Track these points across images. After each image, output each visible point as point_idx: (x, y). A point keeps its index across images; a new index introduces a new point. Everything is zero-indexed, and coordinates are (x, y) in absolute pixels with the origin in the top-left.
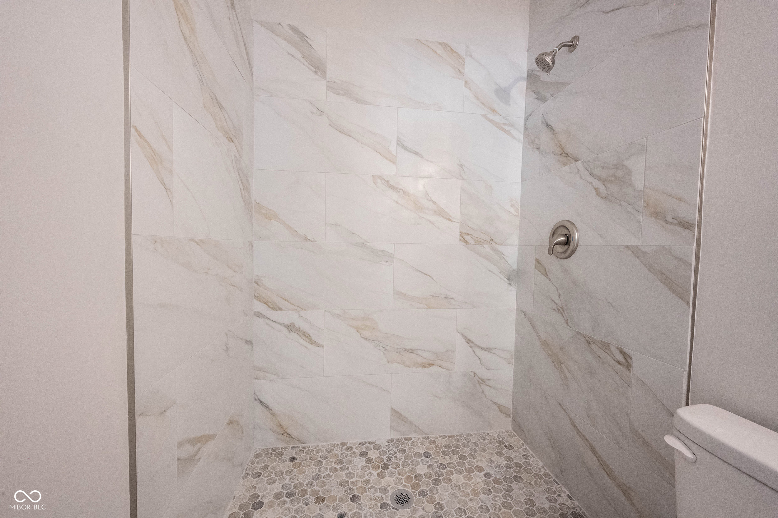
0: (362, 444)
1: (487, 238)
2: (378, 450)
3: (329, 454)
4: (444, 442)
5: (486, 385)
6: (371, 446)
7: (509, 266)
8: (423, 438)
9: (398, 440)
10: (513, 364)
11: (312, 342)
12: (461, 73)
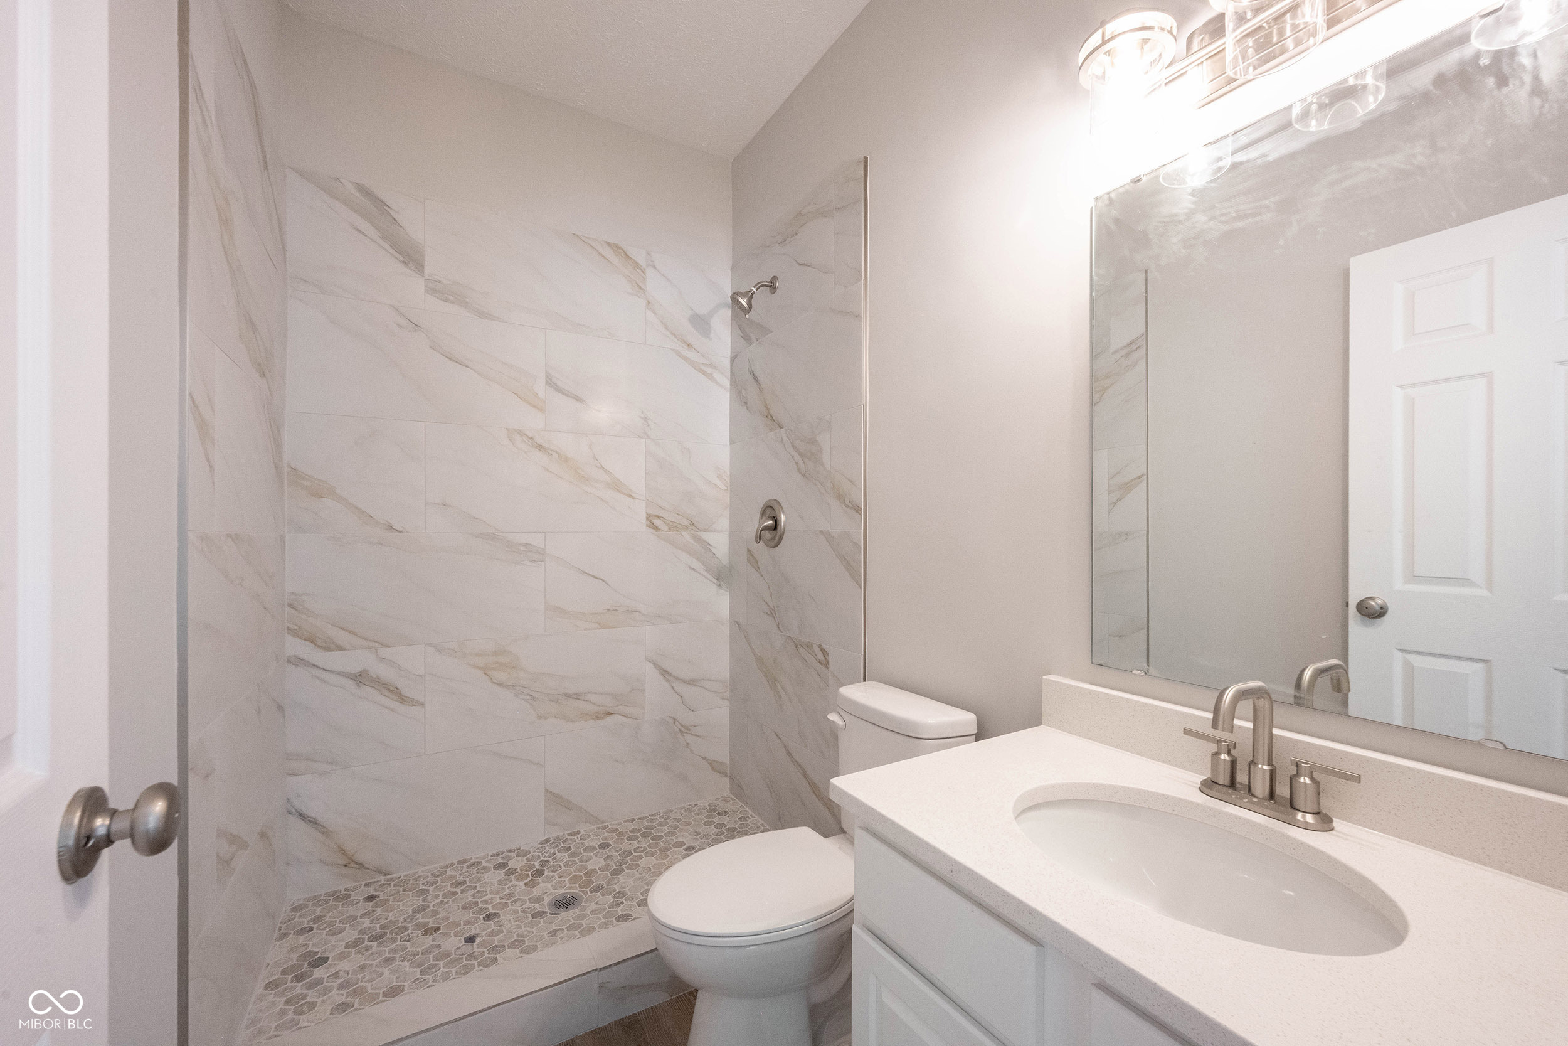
0: (497, 855)
1: (686, 523)
2: (525, 856)
3: (438, 879)
4: (632, 826)
5: (692, 734)
6: (513, 854)
7: (716, 560)
8: (598, 828)
9: (558, 838)
10: (728, 700)
11: (403, 699)
12: (641, 288)
